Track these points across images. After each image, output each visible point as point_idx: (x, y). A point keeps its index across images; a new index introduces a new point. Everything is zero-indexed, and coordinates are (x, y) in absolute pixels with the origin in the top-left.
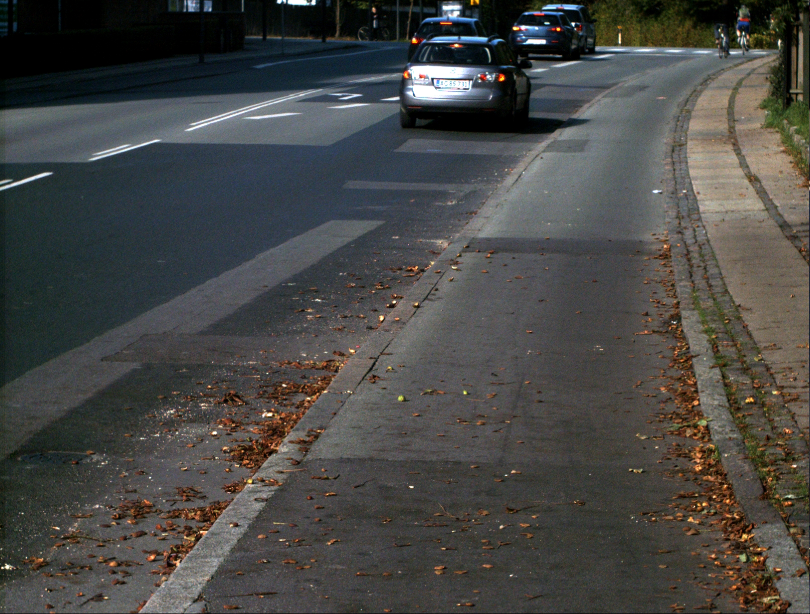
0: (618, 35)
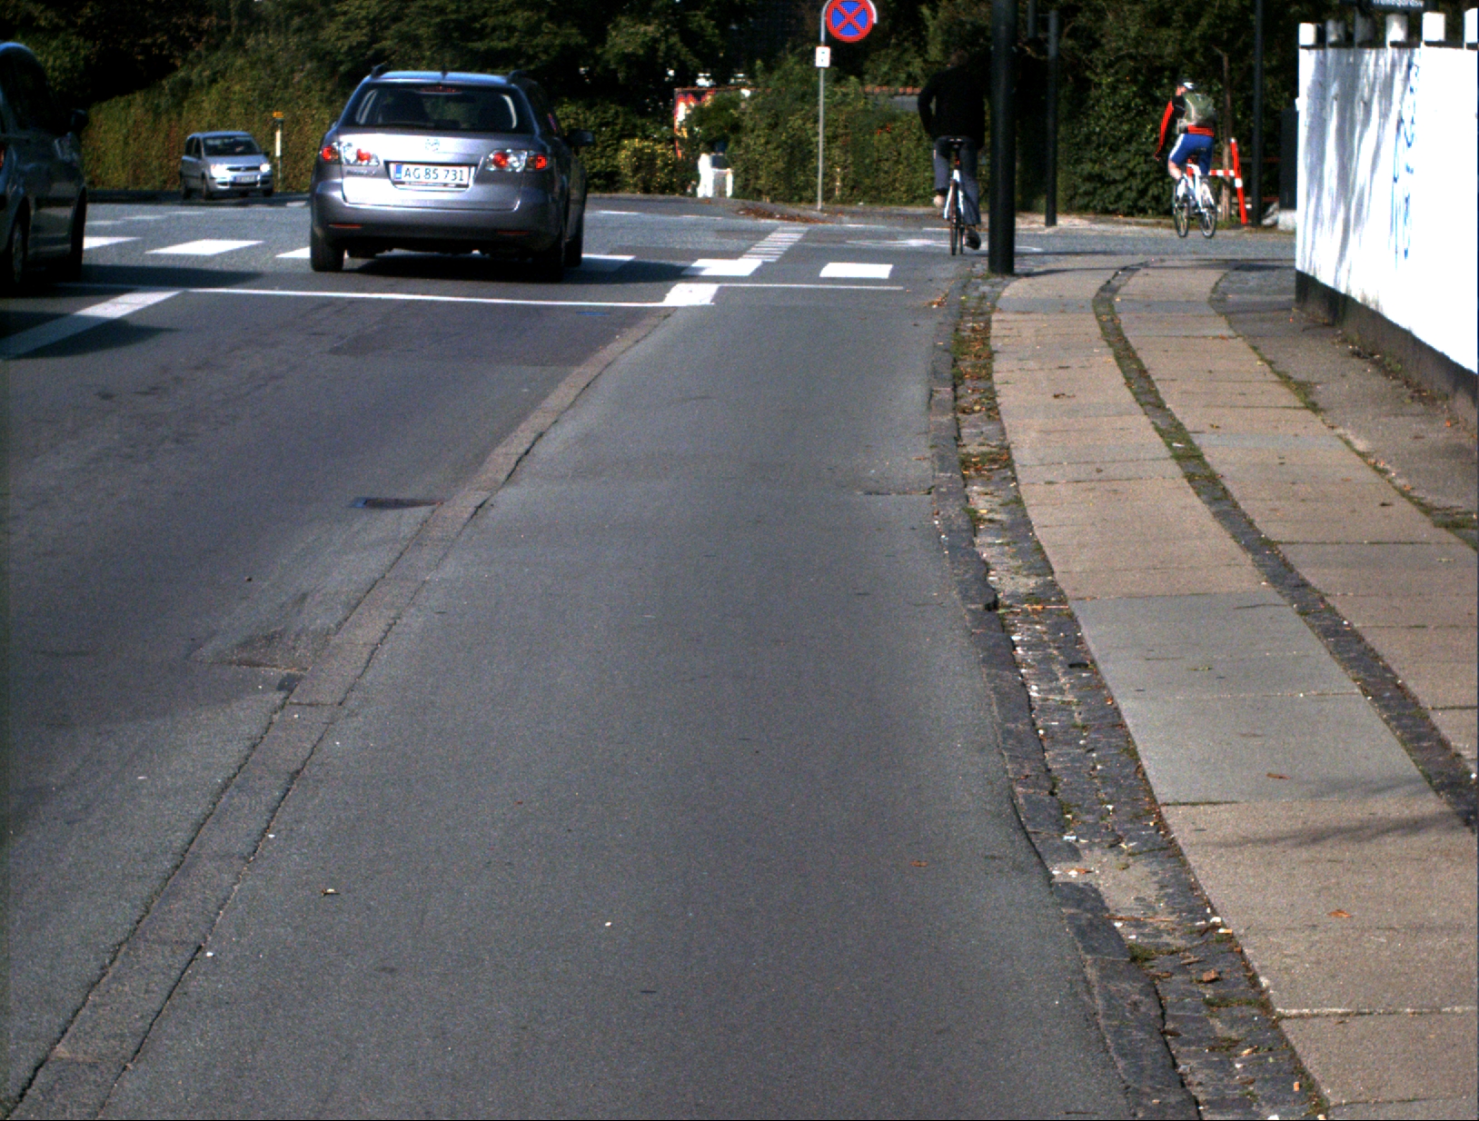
0: (273, 135)
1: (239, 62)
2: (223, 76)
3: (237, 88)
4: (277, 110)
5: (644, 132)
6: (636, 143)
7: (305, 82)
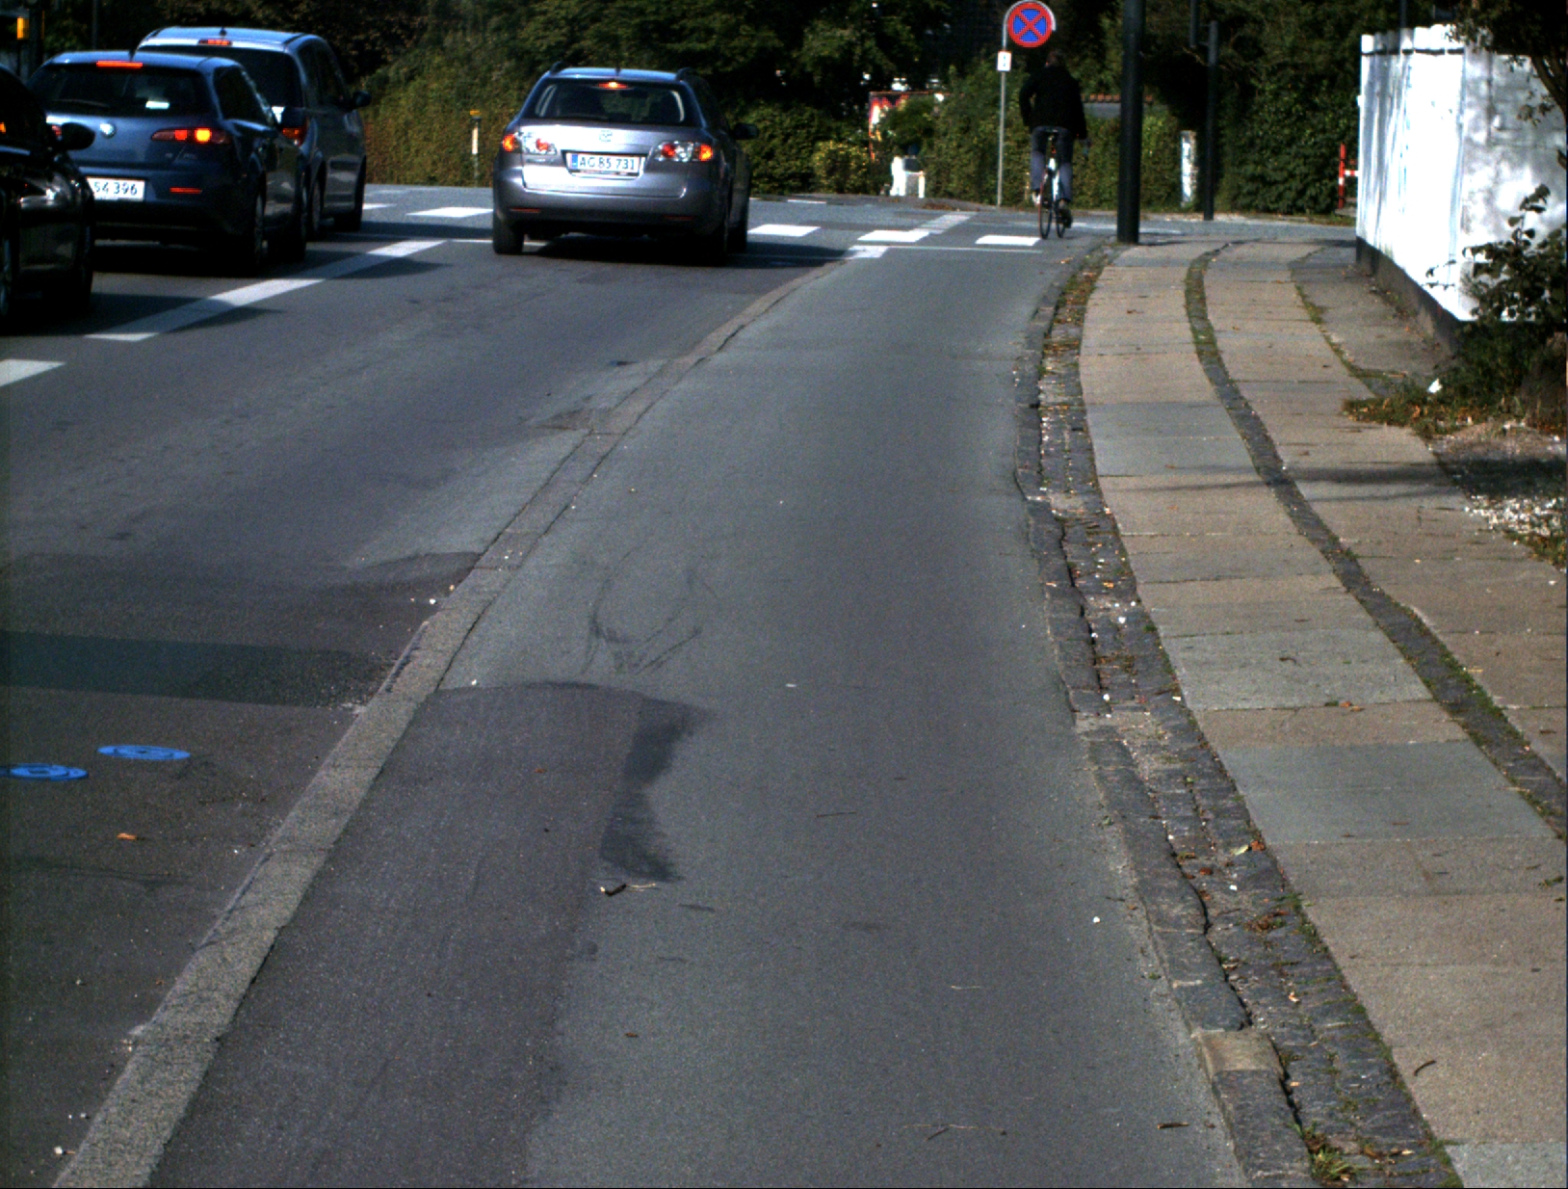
0: (470, 133)
1: (437, 60)
2: (420, 74)
3: (435, 86)
4: (475, 108)
5: (838, 134)
6: (831, 145)
7: (502, 81)
